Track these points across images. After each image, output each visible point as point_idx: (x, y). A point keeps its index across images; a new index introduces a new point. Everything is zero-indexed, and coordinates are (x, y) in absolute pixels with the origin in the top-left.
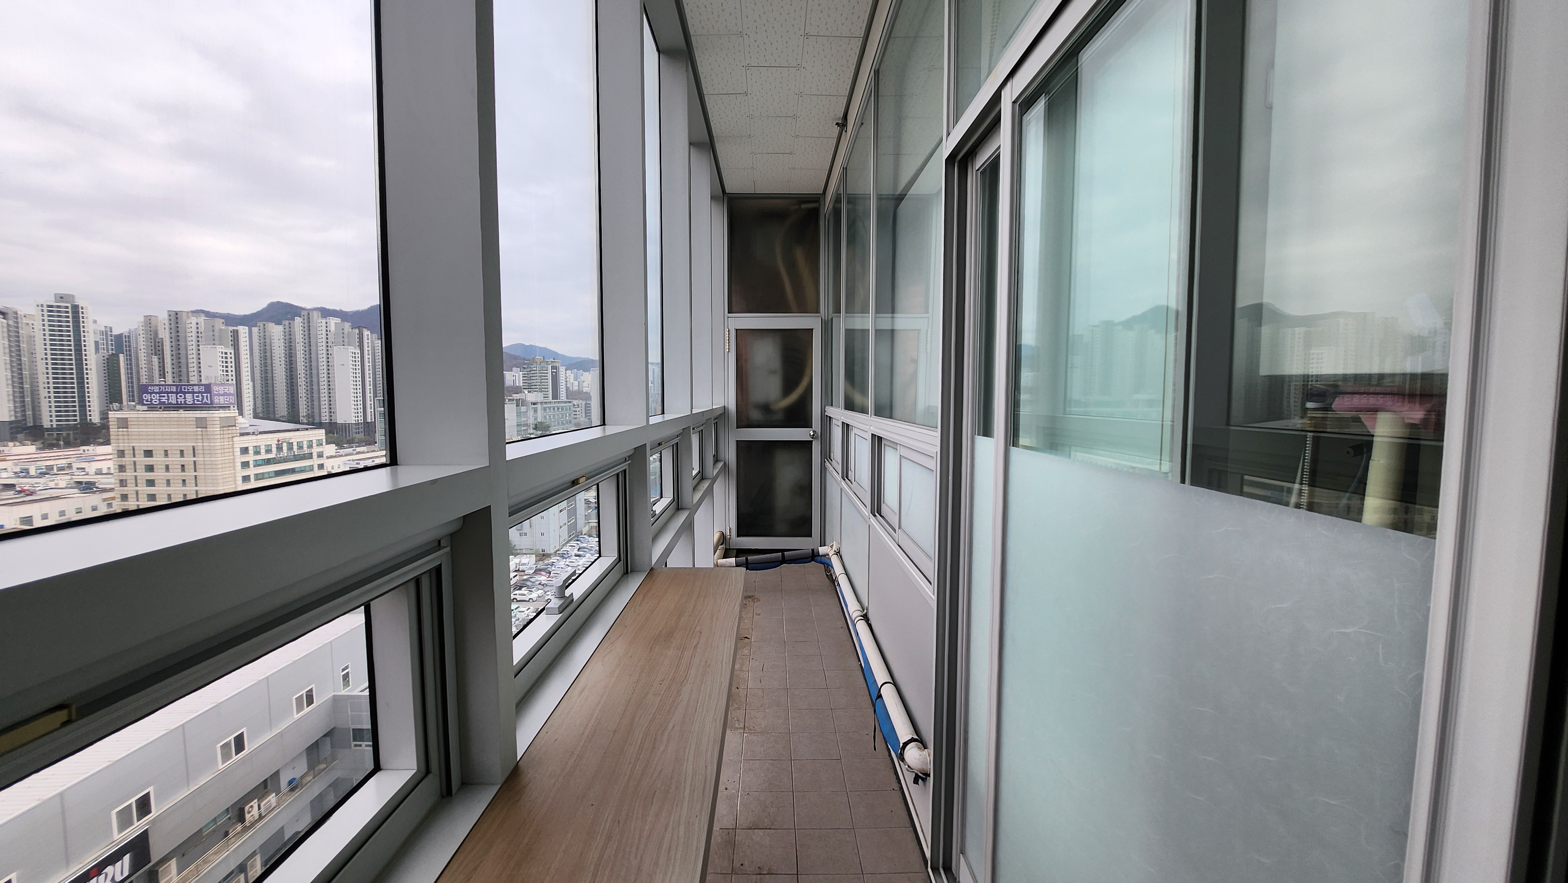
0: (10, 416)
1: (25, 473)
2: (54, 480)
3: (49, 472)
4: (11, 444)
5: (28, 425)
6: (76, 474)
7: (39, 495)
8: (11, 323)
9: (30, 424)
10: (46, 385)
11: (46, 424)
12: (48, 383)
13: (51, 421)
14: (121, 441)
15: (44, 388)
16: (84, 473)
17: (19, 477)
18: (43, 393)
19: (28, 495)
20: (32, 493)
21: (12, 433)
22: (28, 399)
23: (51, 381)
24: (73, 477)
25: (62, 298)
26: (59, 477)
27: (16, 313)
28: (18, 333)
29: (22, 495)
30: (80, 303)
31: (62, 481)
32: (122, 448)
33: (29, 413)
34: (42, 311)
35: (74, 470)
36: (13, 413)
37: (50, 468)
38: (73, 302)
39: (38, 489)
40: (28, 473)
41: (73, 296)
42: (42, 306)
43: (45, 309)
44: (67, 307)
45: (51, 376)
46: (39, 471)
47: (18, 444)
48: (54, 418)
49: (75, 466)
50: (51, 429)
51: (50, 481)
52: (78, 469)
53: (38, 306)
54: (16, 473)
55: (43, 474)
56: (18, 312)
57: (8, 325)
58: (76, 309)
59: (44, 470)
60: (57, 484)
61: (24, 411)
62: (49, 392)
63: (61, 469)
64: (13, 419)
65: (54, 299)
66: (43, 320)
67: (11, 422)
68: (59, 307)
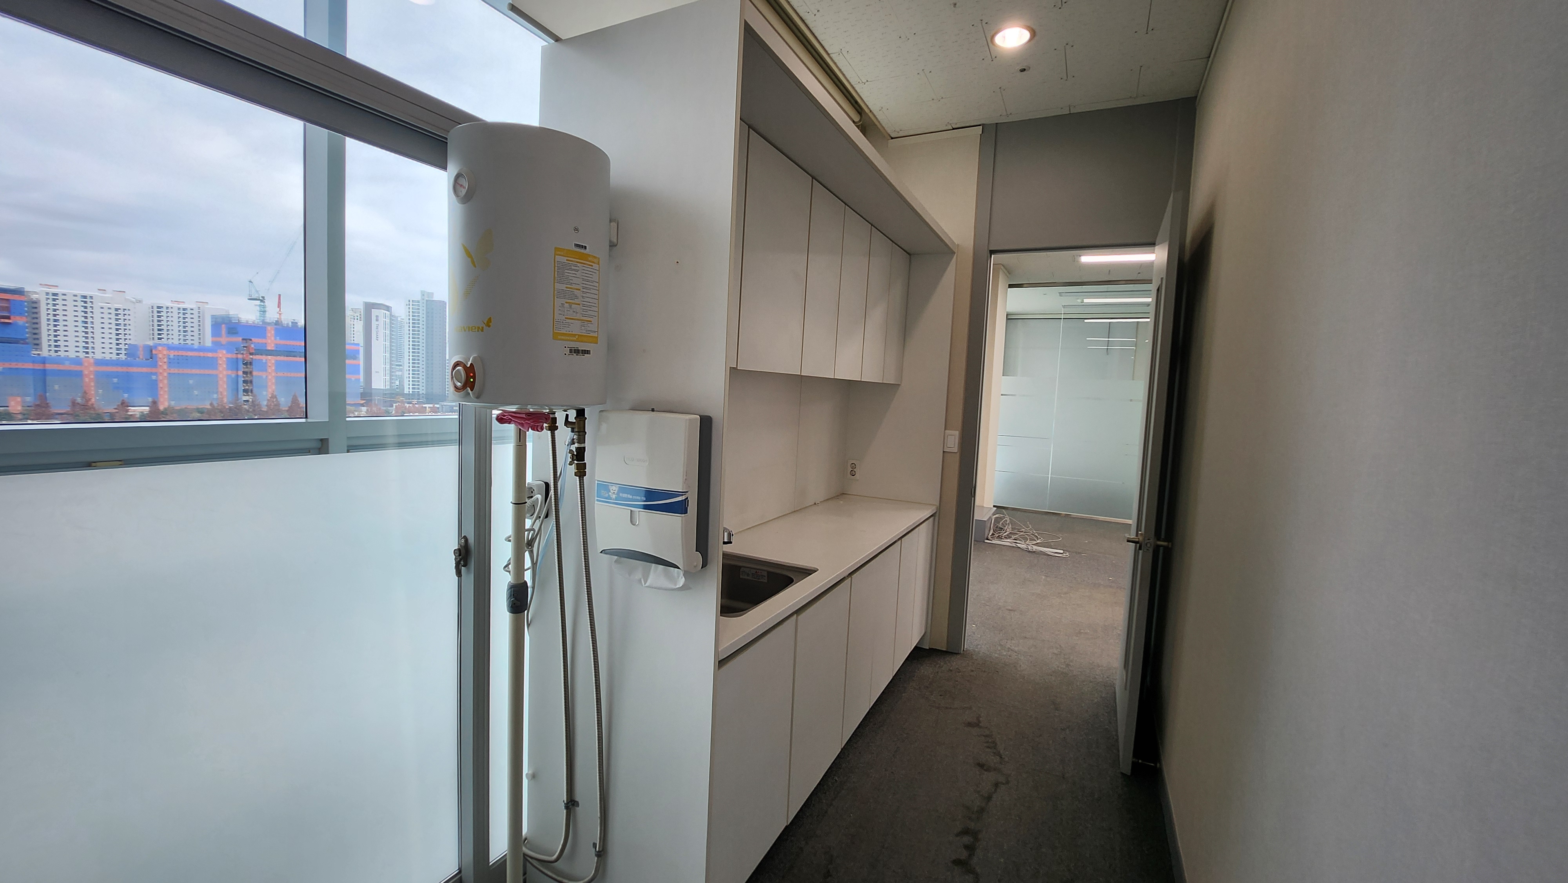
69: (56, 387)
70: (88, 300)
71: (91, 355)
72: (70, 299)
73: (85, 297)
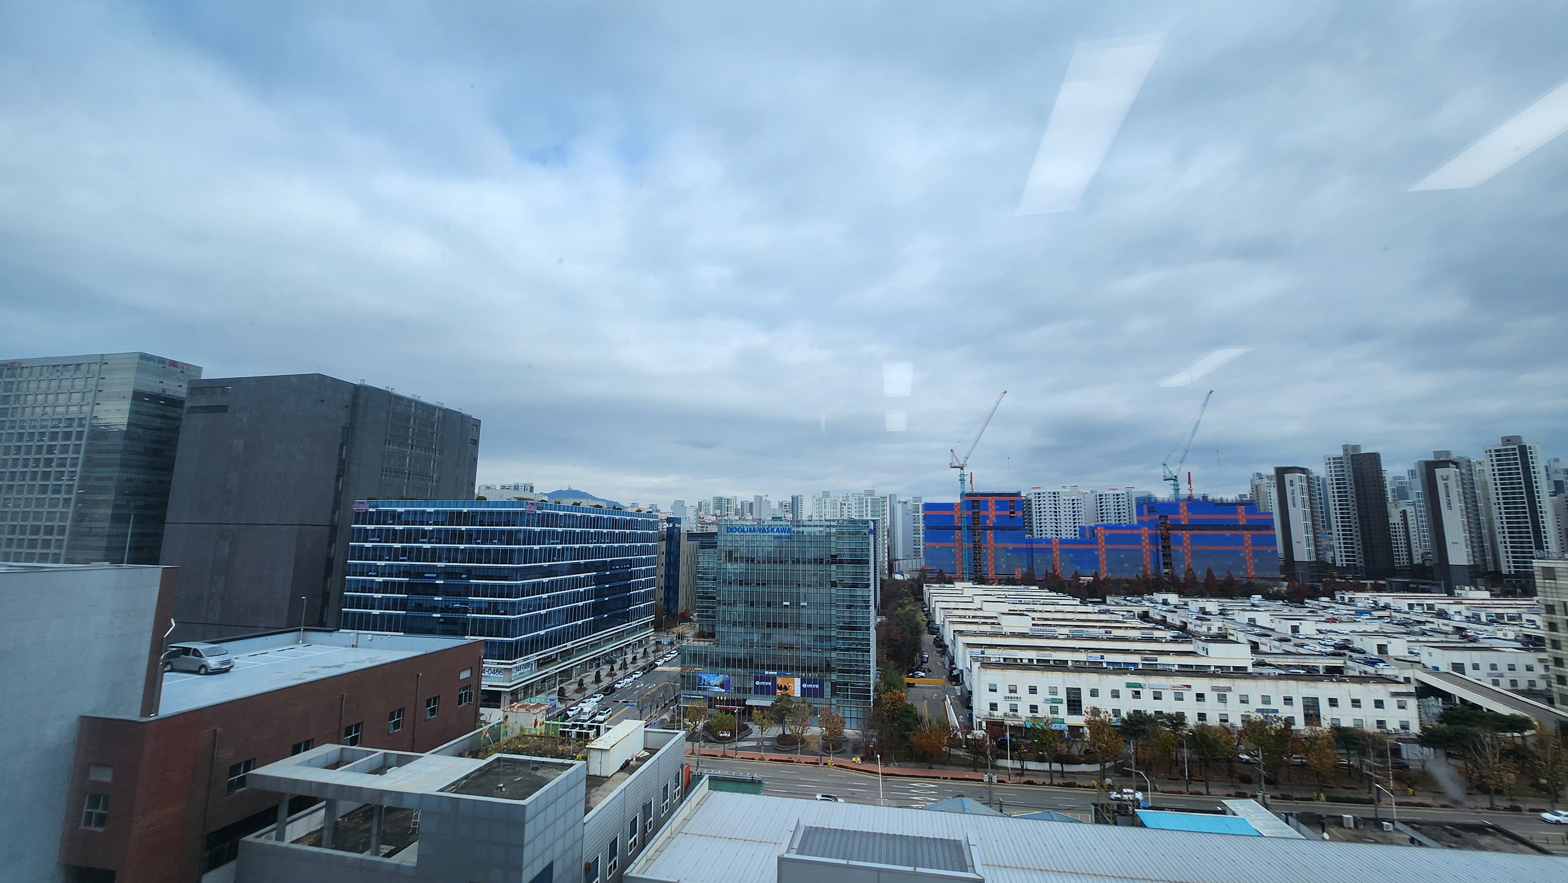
0: (1469, 561)
1: (1476, 619)
2: (1502, 630)
3: (1499, 620)
4: (1467, 588)
5: (1489, 570)
6: (1526, 626)
7: (1483, 643)
8: (1464, 471)
9: (1491, 568)
10: (1501, 530)
11: (1505, 570)
12: (1503, 528)
13: (1509, 567)
14: (1549, 594)
15: (1499, 533)
16: (1534, 626)
17: (1469, 622)
18: (1499, 538)
19: (1471, 641)
20: (1475, 640)
21: (1471, 578)
22: (1487, 544)
23: (1505, 525)
24: (1523, 629)
25: (1508, 440)
26: (1507, 627)
27: (1469, 461)
28: (1473, 480)
29: (1465, 640)
30: (1526, 441)
31: (1511, 632)
32: (1550, 603)
33: (1489, 558)
34: (1491, 456)
35: (1524, 621)
36: (1471, 558)
37: (1500, 616)
38: (1521, 442)
39: (1481, 636)
40: (1480, 619)
41: (1519, 437)
42: (1490, 451)
43: (1493, 453)
44: (1514, 449)
45: (1505, 520)
46: (1489, 618)
47: (1473, 588)
48: (1512, 564)
49: (1525, 617)
50: (1509, 575)
51: (1498, 630)
52: (1527, 620)
53: (1486, 452)
54: (1467, 617)
55: (1492, 622)
56: (1472, 460)
57: (1461, 474)
58: (1523, 449)
59: (1495, 618)
60: (1505, 635)
61: (1484, 556)
62: (1504, 537)
63: (1511, 618)
64: (1472, 563)
65: (1501, 443)
66: (1493, 465)
67: (1470, 567)
68: (1506, 450)
69: (1038, 559)
70: (1056, 495)
71: (1060, 536)
72: (1047, 495)
73: (1055, 493)
